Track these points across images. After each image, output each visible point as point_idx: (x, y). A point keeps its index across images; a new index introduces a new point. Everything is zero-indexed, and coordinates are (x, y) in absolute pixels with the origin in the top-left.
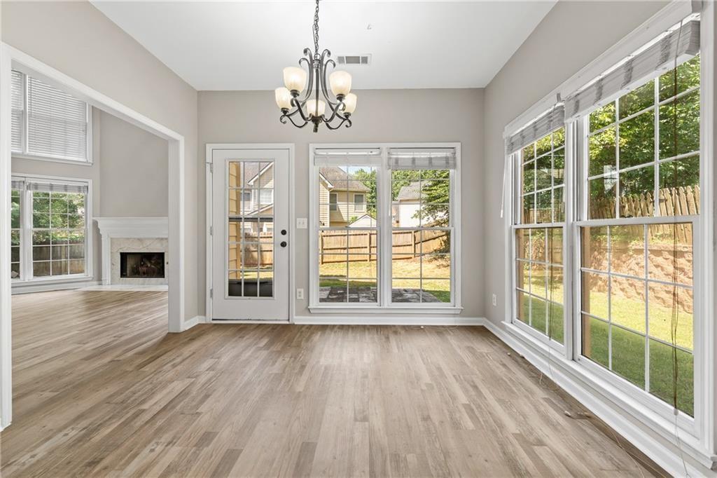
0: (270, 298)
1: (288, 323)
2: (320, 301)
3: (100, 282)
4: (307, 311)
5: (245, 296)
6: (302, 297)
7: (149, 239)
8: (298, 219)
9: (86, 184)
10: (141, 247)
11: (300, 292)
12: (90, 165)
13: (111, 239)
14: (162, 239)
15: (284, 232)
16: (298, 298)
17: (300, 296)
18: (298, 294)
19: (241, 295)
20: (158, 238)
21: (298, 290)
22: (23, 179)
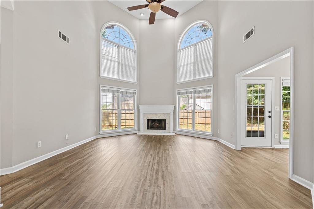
0: (263, 137)
1: (271, 147)
2: (283, 139)
3: (139, 131)
4: (279, 143)
5: (253, 137)
6: (277, 138)
7: (159, 114)
8: (276, 107)
9: (135, 91)
10: (156, 117)
11: (276, 136)
12: (137, 83)
13: (144, 114)
14: (165, 114)
15: (269, 112)
16: (275, 138)
17: (276, 137)
18: (275, 136)
19: (251, 136)
20: (163, 114)
21: (276, 135)
22: (118, 89)
